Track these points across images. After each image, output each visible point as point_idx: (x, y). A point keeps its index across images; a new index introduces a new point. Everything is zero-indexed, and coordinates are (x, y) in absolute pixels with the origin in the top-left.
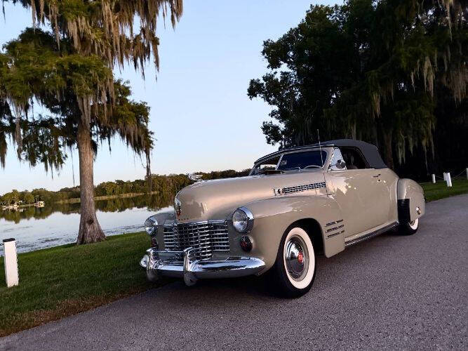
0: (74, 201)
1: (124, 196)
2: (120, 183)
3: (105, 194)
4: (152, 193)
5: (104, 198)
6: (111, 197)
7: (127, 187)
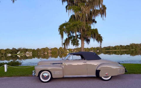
0: (107, 51)
1: (122, 50)
2: (121, 46)
3: (116, 49)
4: (132, 50)
5: (116, 50)
6: (118, 50)
7: (123, 47)
